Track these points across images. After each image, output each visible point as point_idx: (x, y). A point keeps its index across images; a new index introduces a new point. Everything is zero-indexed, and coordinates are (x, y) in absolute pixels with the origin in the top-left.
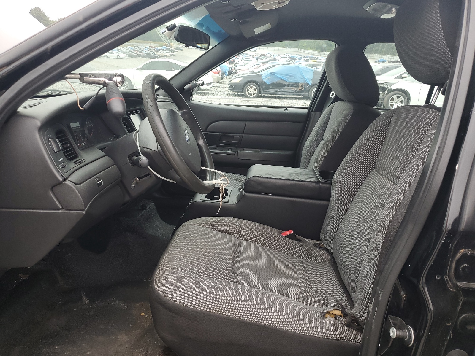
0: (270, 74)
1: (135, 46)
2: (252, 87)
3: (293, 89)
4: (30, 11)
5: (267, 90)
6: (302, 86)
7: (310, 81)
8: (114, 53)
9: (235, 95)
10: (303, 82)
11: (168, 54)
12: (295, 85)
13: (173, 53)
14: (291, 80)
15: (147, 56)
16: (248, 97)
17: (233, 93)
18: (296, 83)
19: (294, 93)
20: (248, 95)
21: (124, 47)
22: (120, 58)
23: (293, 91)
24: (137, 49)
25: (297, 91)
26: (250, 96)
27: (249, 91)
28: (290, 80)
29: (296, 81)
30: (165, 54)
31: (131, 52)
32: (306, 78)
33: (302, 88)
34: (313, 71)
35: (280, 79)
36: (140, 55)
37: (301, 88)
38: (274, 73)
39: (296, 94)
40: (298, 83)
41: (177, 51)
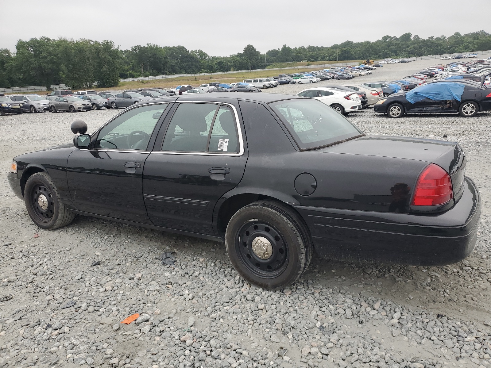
0: (414, 94)
1: (331, 68)
2: (396, 107)
3: (441, 106)
4: (244, 49)
5: (412, 110)
6: (450, 103)
7: (458, 97)
8: (307, 79)
9: (380, 116)
10: (451, 99)
11: (363, 73)
12: (442, 103)
13: (369, 72)
14: (438, 98)
15: (340, 77)
16: (391, 117)
17: (380, 114)
18: (443, 101)
19: (442, 111)
20: (392, 115)
21: (320, 71)
22: (313, 83)
23: (440, 109)
24: (333, 70)
25: (445, 108)
26: (393, 116)
27: (393, 111)
28: (436, 98)
29: (442, 98)
30: (360, 74)
31: (324, 76)
32: (454, 94)
33: (451, 106)
34: (464, 87)
35: (425, 98)
36: (333, 78)
37: (449, 105)
38: (418, 92)
39: (443, 111)
40: (446, 100)
41: (376, 68)
